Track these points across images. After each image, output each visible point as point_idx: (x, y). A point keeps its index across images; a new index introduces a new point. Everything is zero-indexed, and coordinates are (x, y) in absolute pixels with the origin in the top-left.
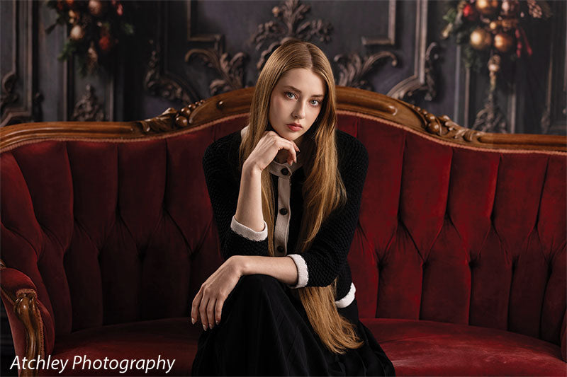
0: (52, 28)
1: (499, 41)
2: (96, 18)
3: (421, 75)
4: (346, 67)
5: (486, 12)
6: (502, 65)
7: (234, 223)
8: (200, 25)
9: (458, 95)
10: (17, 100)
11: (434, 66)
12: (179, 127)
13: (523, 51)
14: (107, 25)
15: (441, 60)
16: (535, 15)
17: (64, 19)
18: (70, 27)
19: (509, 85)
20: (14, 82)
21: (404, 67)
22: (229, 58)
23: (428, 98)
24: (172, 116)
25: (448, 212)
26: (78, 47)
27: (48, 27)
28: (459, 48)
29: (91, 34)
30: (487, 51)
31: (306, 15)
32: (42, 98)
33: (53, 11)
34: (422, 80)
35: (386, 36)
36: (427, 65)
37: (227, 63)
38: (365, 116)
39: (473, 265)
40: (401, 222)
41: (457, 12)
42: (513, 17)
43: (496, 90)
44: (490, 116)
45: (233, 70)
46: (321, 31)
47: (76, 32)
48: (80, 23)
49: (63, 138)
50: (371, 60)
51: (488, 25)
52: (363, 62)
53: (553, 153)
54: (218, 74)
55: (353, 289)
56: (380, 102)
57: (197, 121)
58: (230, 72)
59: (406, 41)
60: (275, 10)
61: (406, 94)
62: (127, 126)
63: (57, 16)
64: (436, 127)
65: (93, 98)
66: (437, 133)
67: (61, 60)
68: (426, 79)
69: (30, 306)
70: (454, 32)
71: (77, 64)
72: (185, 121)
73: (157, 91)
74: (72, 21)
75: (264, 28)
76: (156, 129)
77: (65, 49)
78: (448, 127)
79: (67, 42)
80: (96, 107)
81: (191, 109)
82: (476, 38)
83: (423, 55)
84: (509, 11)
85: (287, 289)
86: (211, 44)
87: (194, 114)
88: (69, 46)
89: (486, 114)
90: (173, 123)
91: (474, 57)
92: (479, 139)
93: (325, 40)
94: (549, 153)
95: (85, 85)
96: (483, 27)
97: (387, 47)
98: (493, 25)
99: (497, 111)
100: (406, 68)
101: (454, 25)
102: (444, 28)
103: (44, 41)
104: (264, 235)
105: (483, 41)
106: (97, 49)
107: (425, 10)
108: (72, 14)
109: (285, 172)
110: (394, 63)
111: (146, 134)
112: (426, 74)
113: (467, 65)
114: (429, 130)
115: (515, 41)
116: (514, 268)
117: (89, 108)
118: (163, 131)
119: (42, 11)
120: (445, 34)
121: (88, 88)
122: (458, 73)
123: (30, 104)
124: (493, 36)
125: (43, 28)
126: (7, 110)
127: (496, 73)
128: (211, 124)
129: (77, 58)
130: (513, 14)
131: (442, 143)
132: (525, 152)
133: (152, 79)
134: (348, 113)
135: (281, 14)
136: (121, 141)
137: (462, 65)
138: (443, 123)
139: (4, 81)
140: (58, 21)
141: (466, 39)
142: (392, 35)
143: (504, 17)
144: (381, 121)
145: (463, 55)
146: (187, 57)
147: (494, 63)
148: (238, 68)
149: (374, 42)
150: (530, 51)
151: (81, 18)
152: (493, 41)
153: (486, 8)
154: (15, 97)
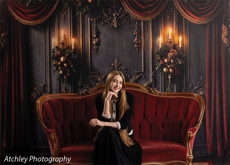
0: (55, 71)
1: (171, 70)
2: (66, 68)
3: (151, 80)
4: (131, 79)
5: (167, 63)
6: (171, 77)
7: (103, 114)
8: (93, 69)
9: (161, 85)
10: (46, 90)
11: (154, 77)
12: (89, 94)
13: (177, 73)
14: (69, 70)
15: (156, 76)
16: (180, 63)
17: (57, 69)
18: (59, 71)
19: (174, 82)
20: (45, 86)
21: (146, 78)
22: (101, 77)
23: (153, 86)
24: (87, 91)
25: (156, 113)
26: (62, 76)
27: (53, 71)
28: (160, 72)
29: (65, 72)
30: (168, 73)
31: (120, 65)
32: (52, 90)
33: (55, 67)
34: (151, 81)
35: (141, 70)
36: (152, 77)
37: (100, 79)
38: (135, 90)
39: (163, 126)
40: (144, 116)
41: (160, 63)
42: (174, 64)
43: (170, 83)
44: (169, 90)
45: (102, 80)
46: (124, 69)
47: (61, 72)
48: (62, 70)
49: (60, 98)
50: (138, 76)
51: (168, 66)
52: (136, 77)
53: (182, 97)
54: (98, 82)
55: (132, 131)
56: (138, 86)
57: (93, 92)
58: (101, 81)
59: (147, 71)
60: (112, 64)
61: (147, 85)
62: (75, 94)
63: (56, 68)
64: (153, 91)
65: (66, 89)
66: (153, 93)
67: (57, 80)
68: (152, 81)
69: (54, 137)
70: (159, 68)
71: (61, 80)
72: (90, 92)
73: (82, 87)
74: (60, 69)
75: (109, 69)
76: (83, 95)
77: (58, 77)
78: (155, 92)
79: (58, 75)
80: (67, 92)
81: (91, 89)
82: (165, 70)
83: (151, 75)
84: (173, 62)
85: (116, 130)
86: (96, 74)
87: (92, 90)
88: (59, 76)
89: (168, 90)
90: (87, 93)
91: (164, 75)
92: (163, 94)
93: (125, 71)
94: (181, 97)
95: (63, 86)
96: (167, 67)
97: (142, 73)
98: (169, 66)
99: (171, 89)
100: (147, 78)
101: (159, 66)
102: (156, 68)
103: (52, 74)
104: (110, 117)
105: (167, 70)
106: (66, 76)
107: (151, 63)
108: (59, 67)
109: (114, 102)
110: (144, 77)
111: (80, 96)
112: (152, 80)
113: (163, 77)
114: (151, 92)
115: (175, 70)
116: (173, 126)
117: (65, 92)
118: (84, 95)
119: (52, 67)
120: (157, 69)
121: (64, 87)
122: (161, 79)
123: (49, 91)
124: (169, 69)
125: (52, 71)
126: (43, 93)
127: (170, 79)
128: (96, 93)
129: (61, 79)
130: (174, 63)
131: (154, 95)
132: (175, 97)
133: (81, 84)
134: (130, 89)
135: (114, 65)
136: (74, 98)
137: (161, 77)
138: (154, 90)
139: (42, 86)
140: (56, 69)
141: (162, 70)
142: (143, 70)
143: (172, 64)
144: (139, 90)
145: (161, 74)
146: (90, 77)
147: (170, 76)
148: (103, 80)
149: (138, 72)
150: (179, 73)
151: (62, 68)
152: (169, 70)
153: (167, 62)
154: (45, 90)
